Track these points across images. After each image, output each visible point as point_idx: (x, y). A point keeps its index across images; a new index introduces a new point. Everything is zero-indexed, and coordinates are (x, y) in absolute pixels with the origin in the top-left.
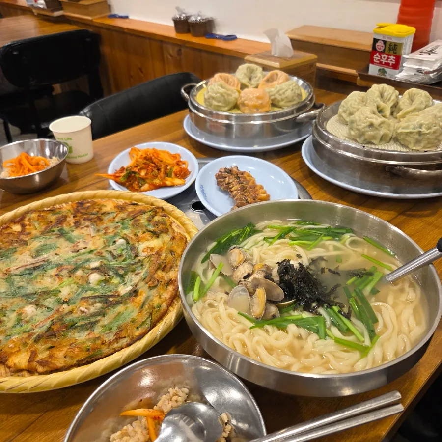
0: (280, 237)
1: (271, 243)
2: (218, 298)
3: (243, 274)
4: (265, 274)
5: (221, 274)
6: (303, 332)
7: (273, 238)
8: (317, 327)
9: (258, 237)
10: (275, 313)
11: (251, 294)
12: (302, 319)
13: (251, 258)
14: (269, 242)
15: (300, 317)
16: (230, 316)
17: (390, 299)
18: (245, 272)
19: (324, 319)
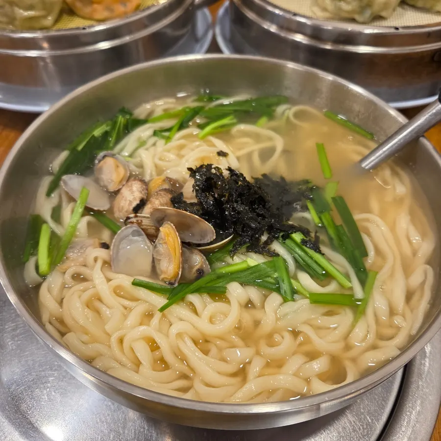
0: (182, 126)
1: (168, 139)
2: (90, 260)
3: (131, 202)
4: (170, 196)
5: (88, 211)
6: (253, 293)
7: (169, 130)
8: (276, 279)
9: (143, 132)
10: (202, 266)
11: (152, 237)
12: (249, 268)
13: (140, 170)
14: (163, 137)
15: (244, 266)
16: (118, 292)
17: (375, 205)
18: (135, 199)
19: (285, 261)
